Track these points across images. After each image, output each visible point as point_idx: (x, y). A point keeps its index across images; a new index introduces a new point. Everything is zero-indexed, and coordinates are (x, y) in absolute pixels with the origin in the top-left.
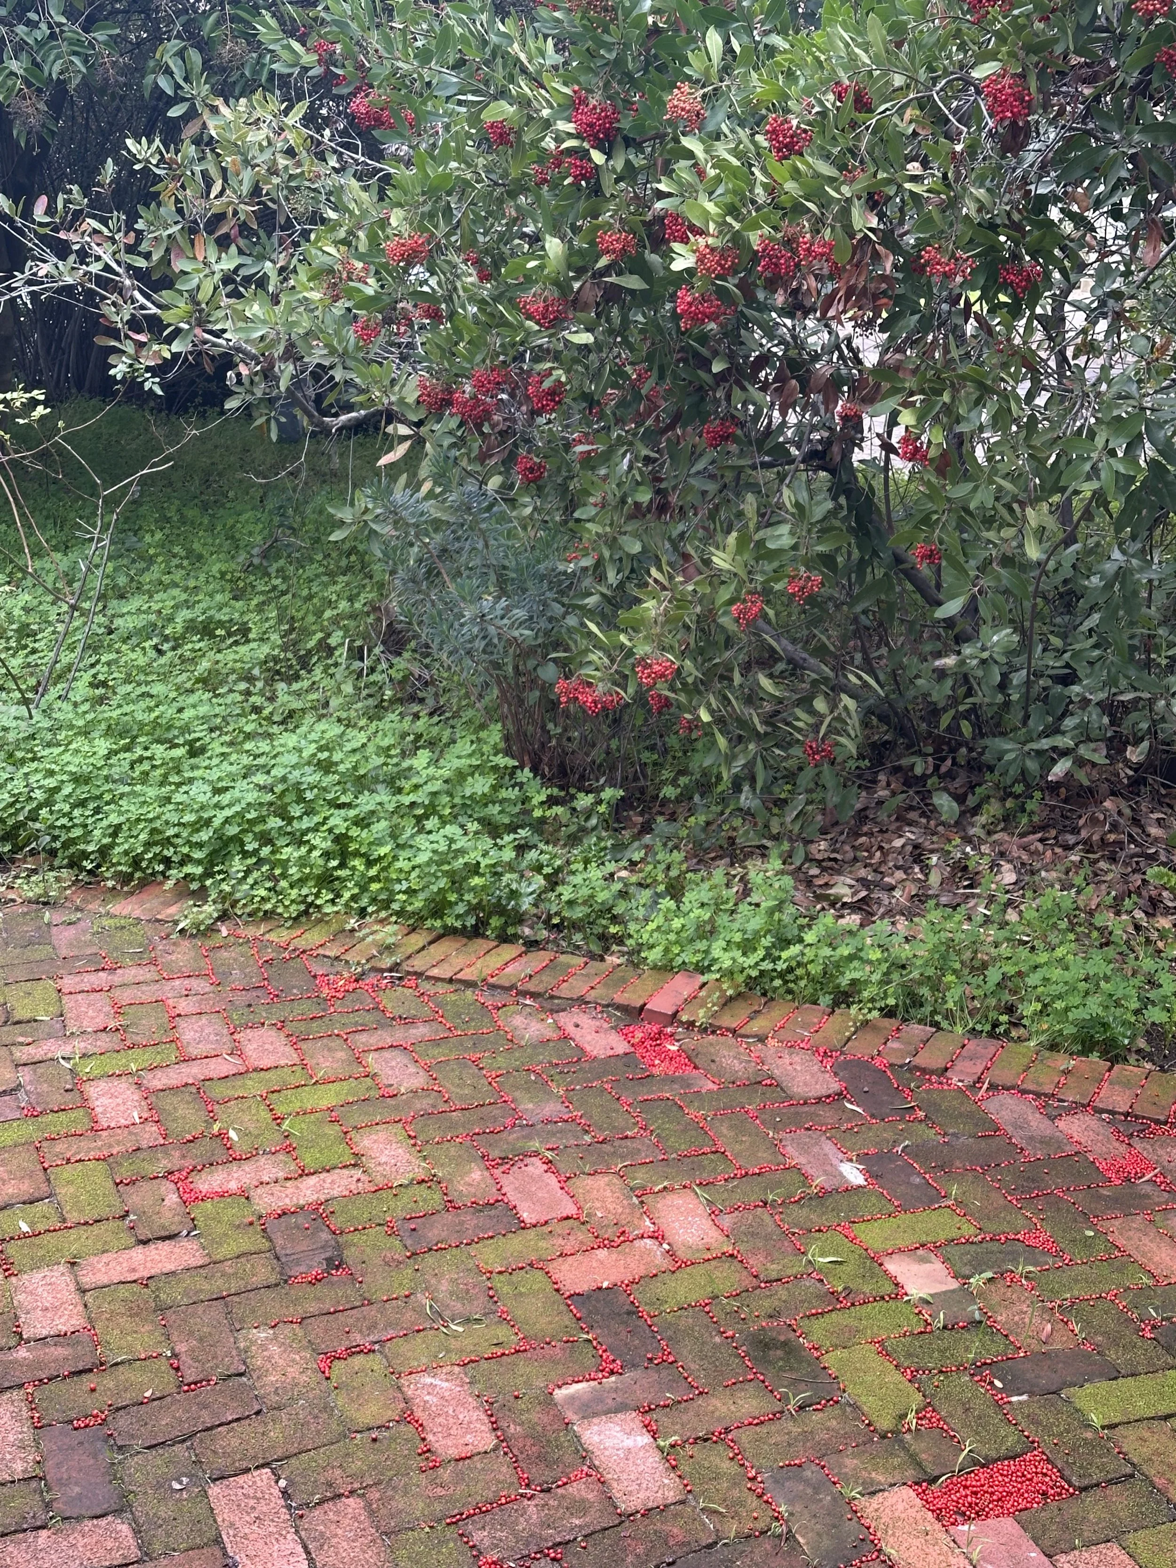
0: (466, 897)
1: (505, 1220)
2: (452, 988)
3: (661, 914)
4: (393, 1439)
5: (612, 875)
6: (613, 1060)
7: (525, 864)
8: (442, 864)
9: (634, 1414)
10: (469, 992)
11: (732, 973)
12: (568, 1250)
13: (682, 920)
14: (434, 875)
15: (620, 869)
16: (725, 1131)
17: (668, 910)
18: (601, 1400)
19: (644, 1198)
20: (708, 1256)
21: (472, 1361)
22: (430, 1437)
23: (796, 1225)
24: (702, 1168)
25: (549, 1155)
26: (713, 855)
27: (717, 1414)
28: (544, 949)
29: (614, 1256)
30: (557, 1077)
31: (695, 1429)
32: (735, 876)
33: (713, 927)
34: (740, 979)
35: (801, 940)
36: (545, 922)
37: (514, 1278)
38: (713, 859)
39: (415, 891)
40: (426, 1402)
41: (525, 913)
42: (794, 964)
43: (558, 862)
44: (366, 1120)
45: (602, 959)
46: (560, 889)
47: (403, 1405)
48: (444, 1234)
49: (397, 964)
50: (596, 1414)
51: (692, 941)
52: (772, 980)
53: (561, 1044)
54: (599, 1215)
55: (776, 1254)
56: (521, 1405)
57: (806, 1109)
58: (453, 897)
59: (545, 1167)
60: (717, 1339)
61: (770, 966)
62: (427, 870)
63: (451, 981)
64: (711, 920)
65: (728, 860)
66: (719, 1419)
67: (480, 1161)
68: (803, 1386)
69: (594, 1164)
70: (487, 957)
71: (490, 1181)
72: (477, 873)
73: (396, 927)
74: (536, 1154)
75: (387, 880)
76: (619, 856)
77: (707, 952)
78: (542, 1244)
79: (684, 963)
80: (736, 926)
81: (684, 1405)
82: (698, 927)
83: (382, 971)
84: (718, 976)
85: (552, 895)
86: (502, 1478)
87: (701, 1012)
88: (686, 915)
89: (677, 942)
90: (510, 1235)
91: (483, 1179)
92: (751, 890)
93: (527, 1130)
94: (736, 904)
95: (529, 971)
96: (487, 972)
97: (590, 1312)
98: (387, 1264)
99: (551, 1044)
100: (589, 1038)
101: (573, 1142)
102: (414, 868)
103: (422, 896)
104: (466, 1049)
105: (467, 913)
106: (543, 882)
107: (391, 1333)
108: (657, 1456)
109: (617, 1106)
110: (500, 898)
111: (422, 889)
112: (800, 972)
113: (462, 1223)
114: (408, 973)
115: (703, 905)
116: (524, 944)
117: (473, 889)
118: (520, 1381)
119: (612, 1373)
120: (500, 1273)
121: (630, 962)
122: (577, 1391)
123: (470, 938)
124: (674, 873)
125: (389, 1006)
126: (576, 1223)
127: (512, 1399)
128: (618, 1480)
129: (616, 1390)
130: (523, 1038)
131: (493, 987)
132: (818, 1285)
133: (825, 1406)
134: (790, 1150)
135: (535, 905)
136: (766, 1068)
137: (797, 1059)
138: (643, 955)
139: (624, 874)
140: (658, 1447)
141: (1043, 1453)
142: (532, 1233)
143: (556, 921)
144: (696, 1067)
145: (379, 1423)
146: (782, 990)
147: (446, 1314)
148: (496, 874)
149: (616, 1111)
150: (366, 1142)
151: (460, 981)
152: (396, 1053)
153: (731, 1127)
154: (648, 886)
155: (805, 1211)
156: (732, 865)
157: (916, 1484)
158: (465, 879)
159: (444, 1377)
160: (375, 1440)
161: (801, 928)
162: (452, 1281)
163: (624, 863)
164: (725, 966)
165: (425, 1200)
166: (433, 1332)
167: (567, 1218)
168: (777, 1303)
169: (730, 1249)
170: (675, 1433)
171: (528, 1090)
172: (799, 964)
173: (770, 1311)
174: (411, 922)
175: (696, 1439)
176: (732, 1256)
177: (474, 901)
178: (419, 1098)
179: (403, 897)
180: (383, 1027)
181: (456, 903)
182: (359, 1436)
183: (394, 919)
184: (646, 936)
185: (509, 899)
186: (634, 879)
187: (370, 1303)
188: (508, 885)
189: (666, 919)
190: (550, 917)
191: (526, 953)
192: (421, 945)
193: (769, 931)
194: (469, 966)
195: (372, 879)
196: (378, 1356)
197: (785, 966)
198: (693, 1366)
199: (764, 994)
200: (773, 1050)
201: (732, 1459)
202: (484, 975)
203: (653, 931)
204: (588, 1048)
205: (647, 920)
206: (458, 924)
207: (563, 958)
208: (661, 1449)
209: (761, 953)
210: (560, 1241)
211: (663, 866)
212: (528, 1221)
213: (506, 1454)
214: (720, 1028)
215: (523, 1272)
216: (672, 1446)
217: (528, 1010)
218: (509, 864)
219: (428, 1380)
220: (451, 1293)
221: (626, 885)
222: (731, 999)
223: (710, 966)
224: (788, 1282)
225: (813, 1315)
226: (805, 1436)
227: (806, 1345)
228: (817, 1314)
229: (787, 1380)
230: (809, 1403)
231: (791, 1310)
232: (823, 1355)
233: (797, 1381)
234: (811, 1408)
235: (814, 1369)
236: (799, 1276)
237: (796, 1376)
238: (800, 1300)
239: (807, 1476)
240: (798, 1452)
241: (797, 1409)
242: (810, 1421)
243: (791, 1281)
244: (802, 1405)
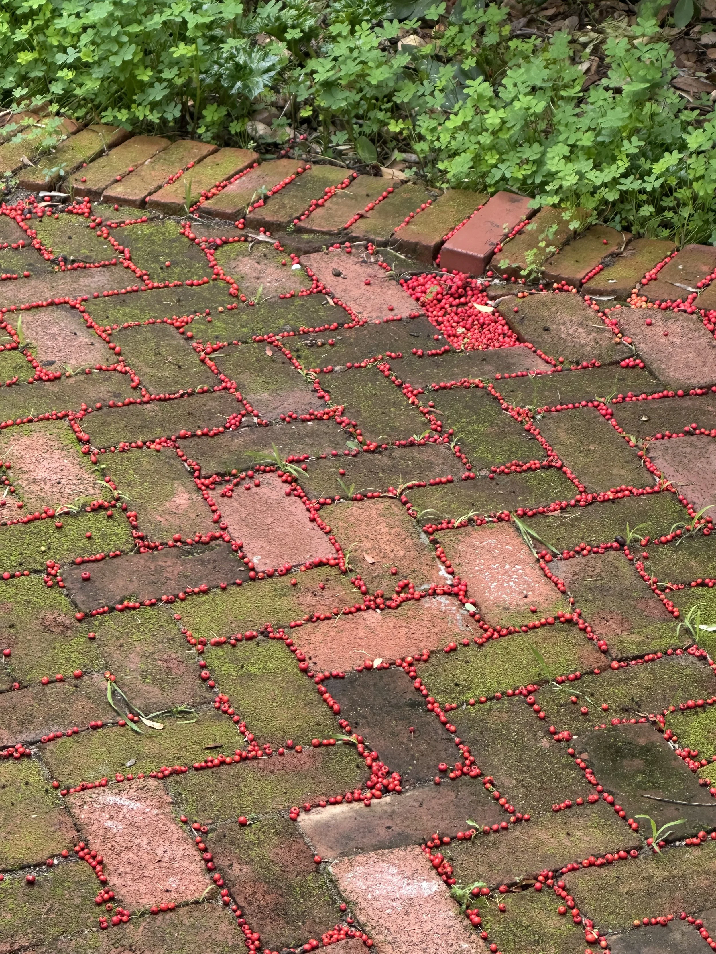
0: (167, 74)
1: (225, 566)
2: (146, 214)
3: (469, 103)
4: (59, 882)
5: (394, 42)
6: (391, 325)
7: (258, 24)
8: (130, 23)
9: (418, 850)
10: (171, 223)
11: (578, 196)
12: (321, 611)
13: (501, 113)
14: (116, 40)
15: (407, 33)
16: (563, 436)
17: (480, 96)
18: (368, 830)
19: (437, 536)
20: (534, 621)
21: (176, 772)
22: (114, 880)
23: (667, 576)
24: (527, 491)
25: (292, 469)
26: (551, 12)
27: (542, 850)
28: (287, 156)
29: (391, 622)
30: (305, 353)
31: (509, 872)
32: (585, 45)
33: (550, 125)
34: (590, 204)
35: (683, 147)
36: (288, 116)
37: (239, 652)
38: (552, 18)
39: (87, 65)
40: (107, 830)
41: (258, 100)
42: (673, 181)
43: (310, 22)
44: (14, 415)
45: (378, 173)
46: (312, 64)
47: (72, 833)
48: (133, 587)
49: (60, 178)
50: (361, 850)
51: (515, 145)
52: (639, 206)
53: (312, 301)
54: (369, 559)
55: (636, 621)
56: (249, 835)
57: (687, 403)
58: (145, 76)
59: (287, 488)
60: (545, 743)
61: (637, 185)
62: (105, 32)
63: (143, 204)
64: (547, 113)
65: (575, 19)
66: (545, 858)
67: (187, 478)
68: (670, 811)
69: (360, 484)
70: (198, 168)
71: (204, 508)
72: (183, 38)
73: (58, 121)
74: (273, 468)
75: (44, 47)
76: (404, 13)
77: (539, 163)
78: (283, 603)
79: (503, 179)
80: (585, 122)
81: (492, 837)
82: (527, 124)
83: (38, 188)
84: (556, 200)
85: (299, 73)
86: (220, 938)
87: (530, 256)
88: (508, 104)
89: (492, 148)
90: (233, 589)
91: (193, 504)
92: (609, 67)
93: (260, 432)
94: (585, 89)
95: (264, 190)
96: (197, 191)
97: (353, 704)
98: (47, 629)
99: (298, 302)
100: (355, 293)
101: (328, 450)
102: (85, 29)
103: (97, 73)
104: (167, 309)
105: (168, 99)
106: (286, 53)
107: (54, 730)
108: (452, 910)
109: (399, 396)
110: (219, 77)
111: (99, 63)
112: (683, 194)
113: (159, 571)
114: (78, 192)
115: (534, 90)
116: (257, 149)
117: (177, 62)
118: (247, 801)
119: (386, 790)
120: (218, 644)
121: (420, 177)
122: (334, 817)
123: (172, 139)
124: (490, 39)
125: (48, 242)
126: (334, 572)
127: (235, 827)
128: (393, 943)
129: (392, 815)
130: (253, 293)
131: (209, 214)
132: (700, 665)
133: (704, 839)
134: (661, 464)
135: (274, 88)
136: (626, 341)
137: (674, 327)
138: (441, 166)
139: (412, 40)
140: (453, 897)
142: (266, 586)
143: (306, 113)
144: (520, 340)
145: (37, 858)
146: (655, 222)
147: (137, 704)
148: (213, 39)
149: (396, 404)
150: (14, 449)
151: (157, 205)
152: (58, 314)
153: (572, 430)
154: (449, 60)
155: (680, 557)
156: (581, 27)
158: (165, 47)
159: (133, 793)
160: (31, 883)
161: (685, 126)
162: (147, 656)
163: (413, 24)
164: (566, 184)
165: (103, 536)
166: (116, 729)
167: (321, 564)
168: (635, 691)
169: (567, 612)
170: (480, 877)
171: (260, 372)
172: (682, 183)
173: (626, 702)
174: (81, 113)
175: (510, 886)
176: (569, 621)
177: (179, 82)
178: (94, 382)
179: (69, 74)
180: (38, 274)
181: (151, 85)
182: (7, 877)
183: (54, 108)
184: (445, 138)
185: (234, 77)
186: (428, 49)
187: (23, 686)
188: (232, 57)
189: (478, 112)
190: (297, 107)
191: (259, 162)
192: (96, 148)
193: (636, 131)
194: (171, 181)
195: (21, 46)
196: (35, 763)
197: (657, 184)
198: (509, 782)
199: (627, 229)
200: (638, 313)
201: (563, 914)
202: (194, 195)
203: (457, 129)
204: (354, 309)
205: (447, 113)
206: (154, 117)
207: (316, 171)
208: (457, 900)
209: (623, 165)
210: (310, 598)
211: (474, 29)
212: (260, 568)
213: (226, 904)
214: (558, 279)
215: (252, 644)
216: (475, 895)
217: (263, 249)
218: (234, 23)
219: (111, 799)
220: (144, 674)
221: (415, 58)
222: (576, 234)
223: (545, 183)
224: (653, 660)
225: (689, 708)
226: (673, 883)
227: (678, 752)
228: (696, 706)
229: (648, 802)
230: (680, 834)
231: (657, 701)
232: (702, 766)
233: (664, 804)
234: (684, 843)
235: (688, 786)
236: (670, 651)
237: (662, 796)
238: (671, 687)
239: (675, 939)
240: (662, 905)
241: (662, 843)
242: (682, 860)
243: (658, 658)
244: (670, 839)
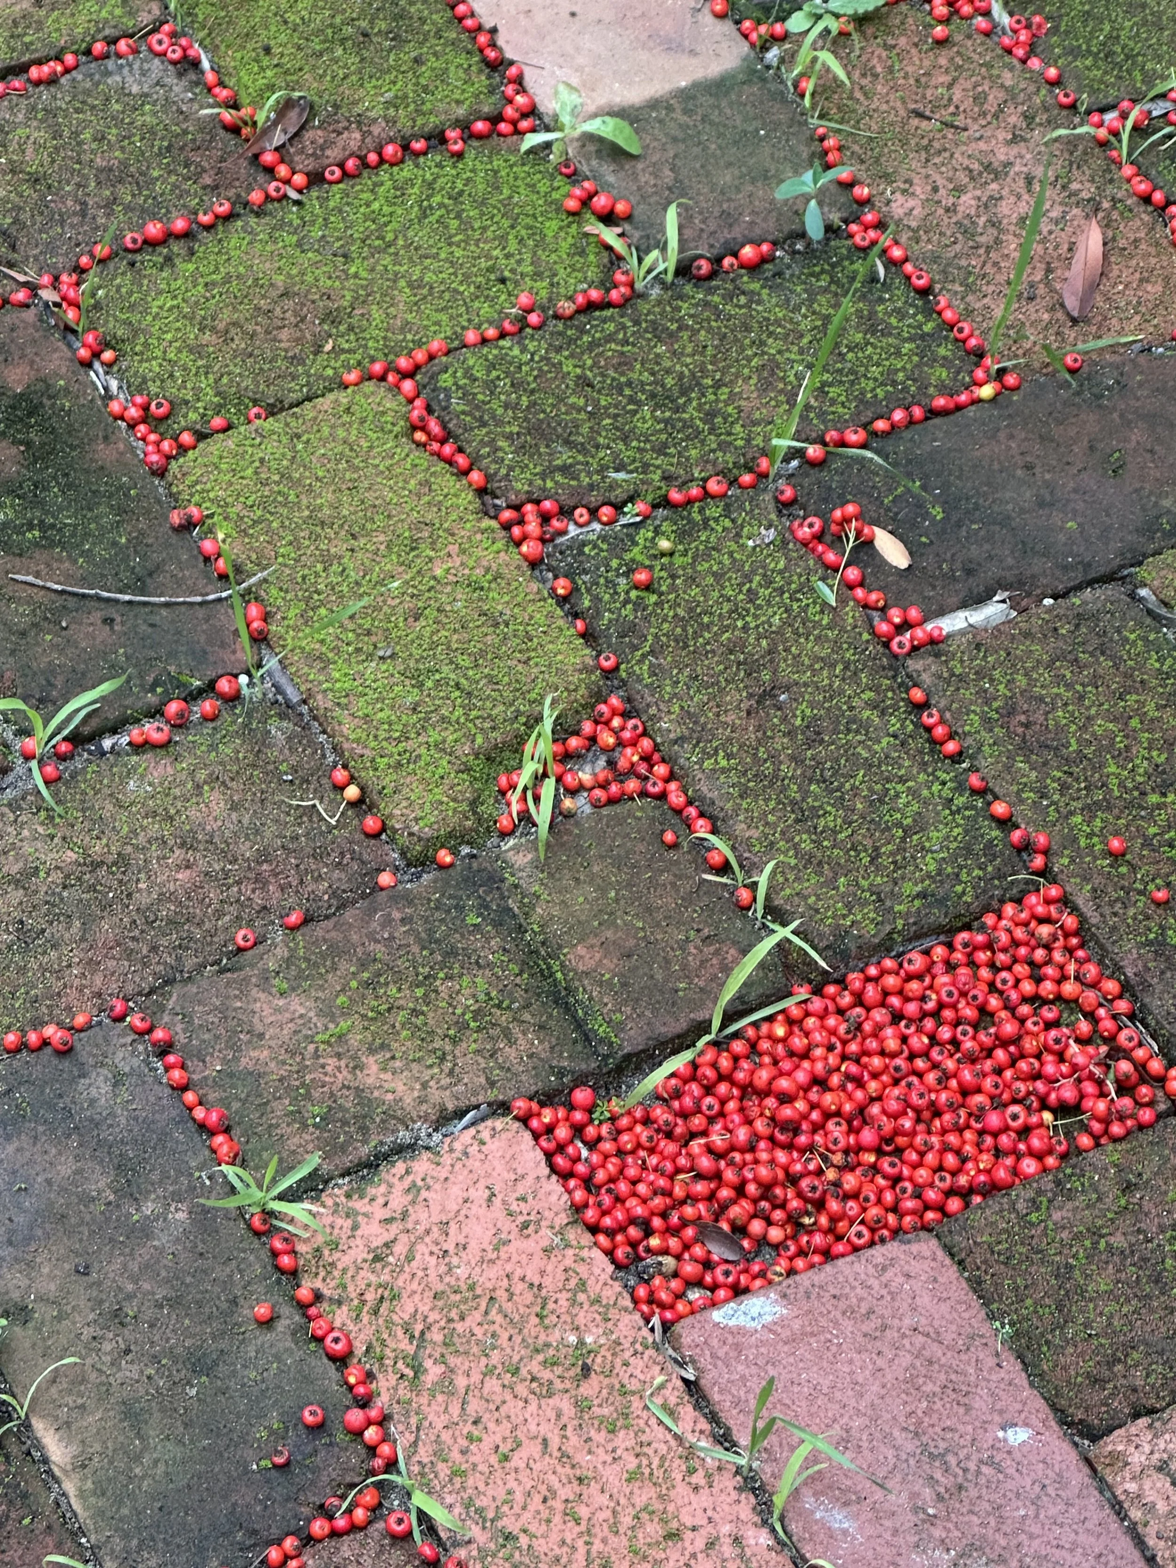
68: (90, 627)
132: (179, 89)
133: (180, 725)
141: (1065, 901)
157: (547, 1099)
224: (52, 81)
225: (150, 243)
226: (92, 888)
227: (115, 407)
228: (169, 236)
229: (29, 601)
230: (113, 714)
231: (62, 223)
232: (183, 449)
233: (71, 602)
234: (125, 740)
235: (142, 533)
236: (98, 47)
237: (69, 578)
238: (101, 170)
239: (92, 1102)
240: (59, 973)
241: (64, 747)
242: (119, 804)
243: (67, 71)
244: (86, 730)
